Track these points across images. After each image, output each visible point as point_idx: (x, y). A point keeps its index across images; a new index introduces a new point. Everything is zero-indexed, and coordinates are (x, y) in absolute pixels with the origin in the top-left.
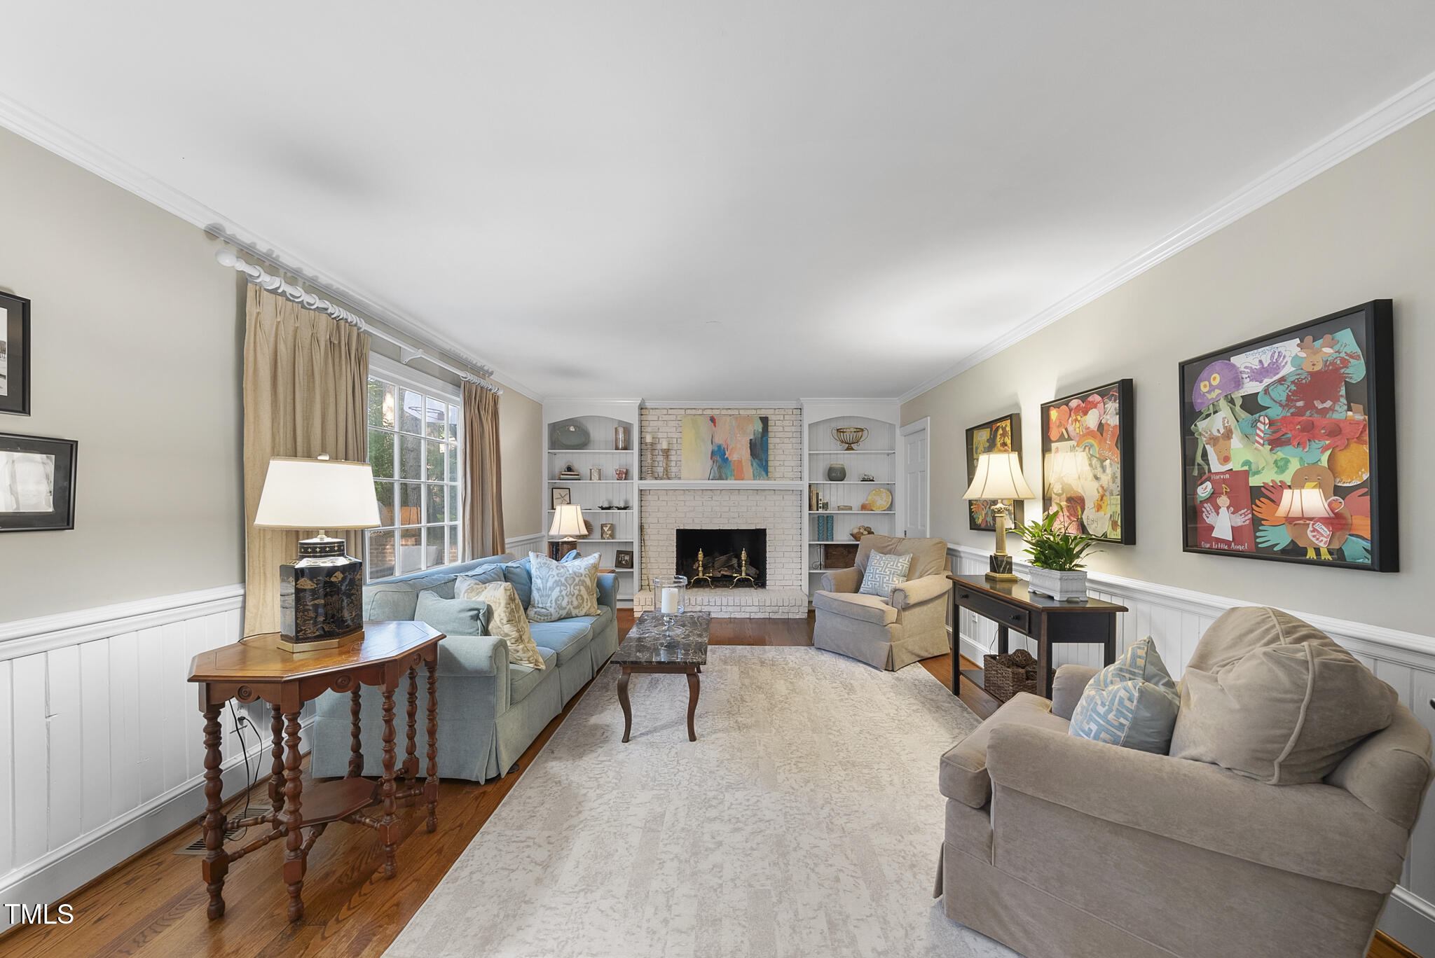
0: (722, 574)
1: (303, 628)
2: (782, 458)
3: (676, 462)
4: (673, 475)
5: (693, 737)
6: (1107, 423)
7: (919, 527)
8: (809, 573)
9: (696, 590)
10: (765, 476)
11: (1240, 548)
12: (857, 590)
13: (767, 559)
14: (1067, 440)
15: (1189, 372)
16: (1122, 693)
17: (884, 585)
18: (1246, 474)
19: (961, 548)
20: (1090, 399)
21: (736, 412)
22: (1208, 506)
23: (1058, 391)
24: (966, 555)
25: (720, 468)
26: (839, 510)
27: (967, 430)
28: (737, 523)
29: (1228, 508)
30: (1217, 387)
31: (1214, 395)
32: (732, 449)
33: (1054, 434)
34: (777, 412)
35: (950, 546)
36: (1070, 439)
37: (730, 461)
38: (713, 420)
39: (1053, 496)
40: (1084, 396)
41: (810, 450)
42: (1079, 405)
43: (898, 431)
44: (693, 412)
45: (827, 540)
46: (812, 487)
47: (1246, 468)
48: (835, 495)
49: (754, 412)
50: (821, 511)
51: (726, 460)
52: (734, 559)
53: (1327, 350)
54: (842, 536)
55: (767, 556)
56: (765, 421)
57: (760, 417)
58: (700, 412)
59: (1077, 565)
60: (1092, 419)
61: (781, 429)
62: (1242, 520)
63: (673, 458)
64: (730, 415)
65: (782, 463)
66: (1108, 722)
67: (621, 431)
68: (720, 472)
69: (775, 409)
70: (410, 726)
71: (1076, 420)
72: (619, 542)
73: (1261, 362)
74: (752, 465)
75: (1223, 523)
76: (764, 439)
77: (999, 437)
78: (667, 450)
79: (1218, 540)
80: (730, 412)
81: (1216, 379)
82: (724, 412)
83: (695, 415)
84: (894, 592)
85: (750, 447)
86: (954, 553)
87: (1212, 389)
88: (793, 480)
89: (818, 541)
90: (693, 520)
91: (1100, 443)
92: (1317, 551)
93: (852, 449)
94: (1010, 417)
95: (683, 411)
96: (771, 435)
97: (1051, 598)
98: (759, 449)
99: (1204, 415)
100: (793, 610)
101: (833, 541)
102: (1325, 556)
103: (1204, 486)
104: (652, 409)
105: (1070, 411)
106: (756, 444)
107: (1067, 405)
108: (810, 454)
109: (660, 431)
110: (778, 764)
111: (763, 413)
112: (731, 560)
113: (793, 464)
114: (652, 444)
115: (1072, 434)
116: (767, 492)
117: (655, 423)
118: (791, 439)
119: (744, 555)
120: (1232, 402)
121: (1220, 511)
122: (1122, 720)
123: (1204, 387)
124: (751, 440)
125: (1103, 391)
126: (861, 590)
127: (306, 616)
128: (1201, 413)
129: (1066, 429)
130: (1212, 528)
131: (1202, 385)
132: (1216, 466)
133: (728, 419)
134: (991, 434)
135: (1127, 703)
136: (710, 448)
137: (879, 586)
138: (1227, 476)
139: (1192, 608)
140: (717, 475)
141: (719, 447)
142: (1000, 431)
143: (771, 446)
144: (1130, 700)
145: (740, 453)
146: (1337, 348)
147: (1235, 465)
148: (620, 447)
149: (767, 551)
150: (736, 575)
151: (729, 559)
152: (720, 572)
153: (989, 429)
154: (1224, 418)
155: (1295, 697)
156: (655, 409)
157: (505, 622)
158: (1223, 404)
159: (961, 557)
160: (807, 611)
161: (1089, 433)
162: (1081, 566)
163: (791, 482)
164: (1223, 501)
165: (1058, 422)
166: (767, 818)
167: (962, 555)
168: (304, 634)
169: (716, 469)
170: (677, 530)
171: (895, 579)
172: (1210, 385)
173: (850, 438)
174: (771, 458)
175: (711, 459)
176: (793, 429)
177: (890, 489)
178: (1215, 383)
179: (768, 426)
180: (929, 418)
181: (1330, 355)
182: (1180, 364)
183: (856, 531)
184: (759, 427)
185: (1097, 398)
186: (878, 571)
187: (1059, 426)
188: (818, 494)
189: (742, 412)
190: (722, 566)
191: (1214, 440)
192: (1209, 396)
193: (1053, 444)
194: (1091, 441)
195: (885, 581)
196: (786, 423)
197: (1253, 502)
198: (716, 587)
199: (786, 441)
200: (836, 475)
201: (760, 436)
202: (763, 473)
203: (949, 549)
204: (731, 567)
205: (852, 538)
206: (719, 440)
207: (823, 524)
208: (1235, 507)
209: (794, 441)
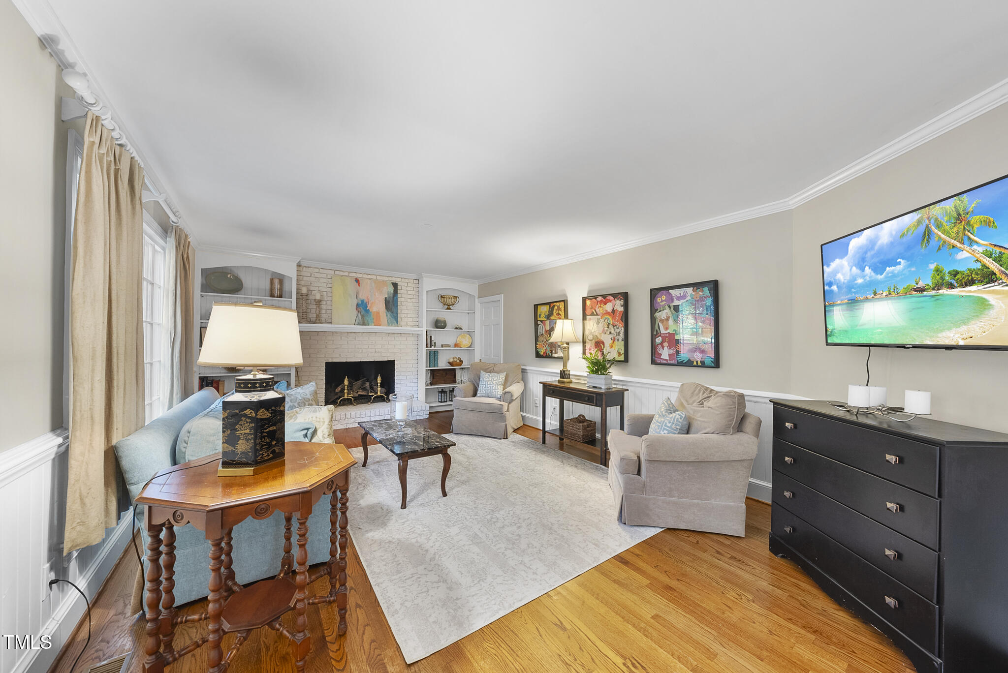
0: (359, 395)
1: (261, 452)
2: (406, 311)
3: (326, 310)
4: (323, 320)
5: (445, 494)
6: (617, 310)
7: (492, 357)
8: (426, 389)
9: (342, 407)
10: (396, 324)
11: (671, 362)
12: (475, 395)
13: (395, 381)
14: (596, 315)
15: (654, 293)
16: (678, 416)
17: (493, 391)
18: (674, 335)
19: (527, 368)
20: (608, 298)
21: (374, 277)
22: (660, 346)
23: (589, 292)
24: (531, 371)
25: (363, 316)
26: (442, 347)
27: (535, 305)
28: (374, 357)
29: (667, 347)
30: (665, 301)
31: (663, 303)
32: (372, 303)
33: (588, 311)
34: (403, 280)
35: (523, 367)
36: (597, 315)
37: (371, 312)
38: (357, 281)
39: (587, 340)
40: (604, 296)
41: (427, 308)
42: (602, 300)
43: (477, 300)
44: (341, 273)
45: (434, 367)
46: (428, 332)
47: (674, 332)
48: (441, 338)
49: (387, 278)
50: (433, 348)
51: (367, 311)
52: (367, 382)
53: (701, 293)
54: (442, 364)
55: (395, 379)
56: (395, 285)
57: (392, 283)
58: (346, 274)
59: (609, 373)
60: (609, 307)
61: (406, 292)
62: (672, 352)
63: (324, 307)
64: (370, 279)
65: (406, 315)
66: (672, 429)
67: (276, 282)
68: (363, 320)
69: (402, 278)
70: (287, 529)
71: (600, 306)
72: (277, 374)
73: (680, 294)
74: (387, 316)
75: (665, 353)
76: (395, 298)
77: (555, 310)
78: (320, 301)
79: (664, 360)
80: (369, 277)
81: (664, 297)
82: (365, 276)
83: (342, 276)
84: (505, 394)
85: (385, 303)
86: (525, 371)
87: (662, 301)
88: (413, 327)
89: (430, 367)
90: (340, 355)
91: (613, 318)
92: (697, 362)
93: (450, 309)
94: (564, 301)
95: (332, 272)
96: (399, 295)
97: (601, 388)
98: (391, 304)
99: (658, 311)
100: (420, 413)
101: (438, 367)
102: (699, 364)
103: (658, 338)
104: (306, 267)
105: (598, 302)
106: (389, 301)
107: (596, 299)
108: (427, 311)
109: (312, 285)
110: (503, 494)
111: (394, 280)
112: (365, 383)
113: (413, 316)
114: (307, 295)
115: (598, 313)
116: (396, 335)
117: (308, 279)
118: (412, 300)
119: (379, 379)
120: (669, 307)
121: (664, 348)
122: (677, 427)
123: (659, 300)
124: (386, 298)
125: (615, 296)
126: (478, 395)
127: (263, 442)
128: (657, 310)
129: (595, 310)
130: (661, 355)
131: (658, 299)
132: (663, 331)
133: (369, 282)
134: (550, 308)
135: (680, 420)
136: (355, 302)
137: (490, 392)
138: (668, 335)
139: (649, 386)
140: (361, 322)
141: (363, 301)
142: (556, 308)
143: (399, 303)
144: (681, 419)
145: (378, 306)
146: (703, 293)
147: (670, 331)
148: (276, 295)
149: (395, 375)
150: (371, 394)
151: (364, 383)
152: (357, 393)
153: (548, 306)
154: (666, 313)
155: (734, 406)
156: (308, 267)
157: (326, 436)
158: (667, 307)
159: (527, 373)
160: (428, 413)
161: (607, 313)
162: (610, 373)
163: (412, 329)
164: (666, 344)
165: (590, 306)
166: (527, 517)
167: (528, 371)
168: (261, 457)
169: (360, 317)
170: (326, 363)
171: (499, 387)
172: (661, 299)
173: (448, 302)
174: (399, 311)
175: (356, 309)
176: (413, 293)
177: (470, 334)
178: (664, 299)
179: (397, 289)
180: (503, 295)
181: (701, 295)
182: (651, 289)
183: (451, 360)
184: (391, 289)
185: (611, 298)
186: (489, 383)
187: (591, 308)
188: (431, 337)
189: (378, 278)
190: (359, 389)
191: (662, 321)
192: (661, 304)
193: (587, 317)
194: (608, 317)
195: (493, 388)
196: (409, 288)
197: (676, 345)
198: (357, 404)
199: (409, 300)
200: (439, 324)
201: (392, 296)
202: (394, 321)
203: (522, 369)
204: (364, 389)
205: (449, 365)
206: (362, 296)
207: (433, 356)
208: (670, 347)
209: (414, 301)
